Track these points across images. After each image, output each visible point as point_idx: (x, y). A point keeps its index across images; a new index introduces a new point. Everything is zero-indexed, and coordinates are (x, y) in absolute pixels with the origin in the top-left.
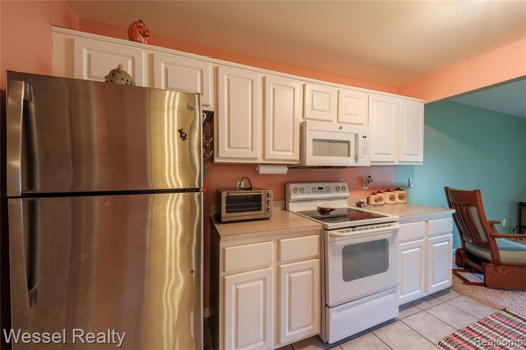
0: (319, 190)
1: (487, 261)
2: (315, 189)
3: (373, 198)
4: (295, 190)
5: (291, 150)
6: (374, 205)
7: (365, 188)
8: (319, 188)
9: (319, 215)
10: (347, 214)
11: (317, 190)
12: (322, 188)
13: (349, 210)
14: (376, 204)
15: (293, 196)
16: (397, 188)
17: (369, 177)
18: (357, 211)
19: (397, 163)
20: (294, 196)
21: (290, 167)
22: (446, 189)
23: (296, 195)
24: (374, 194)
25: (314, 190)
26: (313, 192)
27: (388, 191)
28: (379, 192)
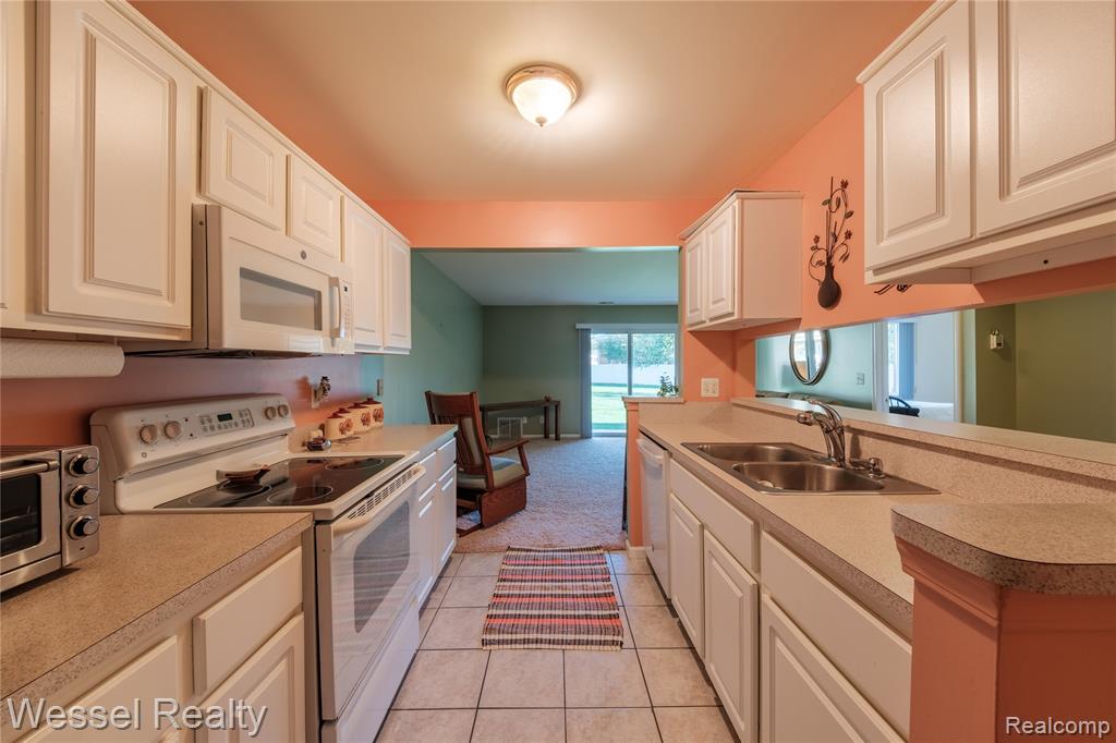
0: (222, 423)
1: (481, 491)
2: (210, 421)
3: (335, 424)
4: (146, 434)
5: (164, 292)
6: (340, 441)
7: (315, 405)
8: (222, 418)
9: (224, 495)
10: (287, 475)
11: (216, 422)
12: (227, 417)
13: (293, 463)
14: (344, 436)
15: (138, 456)
16: (369, 399)
17: (325, 378)
18: (310, 461)
19: (381, 351)
20: (144, 455)
21: (137, 351)
22: (428, 394)
23: (147, 450)
24: (335, 416)
25: (207, 425)
26: (205, 430)
27: (357, 406)
28: (342, 411)
